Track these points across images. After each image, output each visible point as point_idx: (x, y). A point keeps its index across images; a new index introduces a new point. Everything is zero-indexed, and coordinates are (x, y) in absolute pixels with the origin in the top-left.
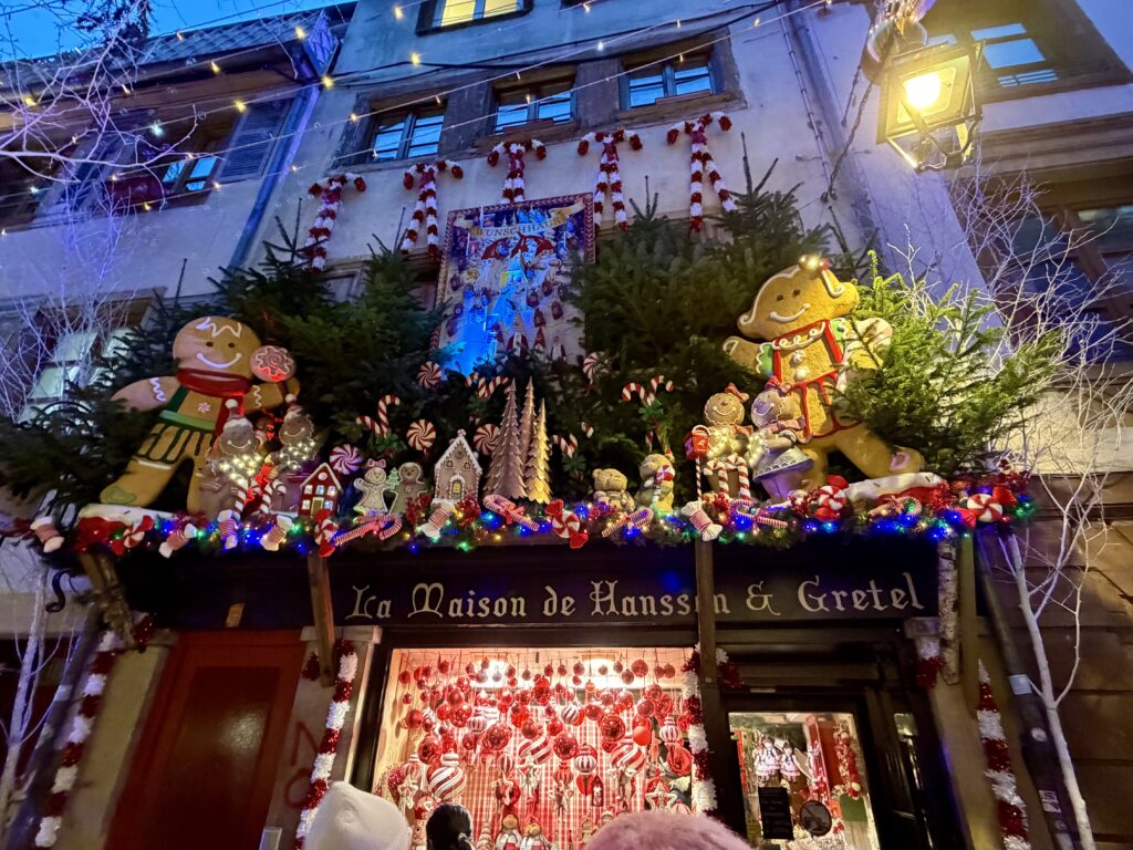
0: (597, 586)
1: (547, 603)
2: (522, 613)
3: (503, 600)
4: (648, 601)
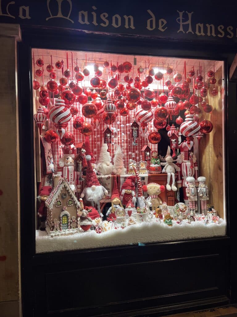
0: (181, 14)
1: (149, 22)
2: (132, 27)
3: (118, 16)
4: (211, 27)
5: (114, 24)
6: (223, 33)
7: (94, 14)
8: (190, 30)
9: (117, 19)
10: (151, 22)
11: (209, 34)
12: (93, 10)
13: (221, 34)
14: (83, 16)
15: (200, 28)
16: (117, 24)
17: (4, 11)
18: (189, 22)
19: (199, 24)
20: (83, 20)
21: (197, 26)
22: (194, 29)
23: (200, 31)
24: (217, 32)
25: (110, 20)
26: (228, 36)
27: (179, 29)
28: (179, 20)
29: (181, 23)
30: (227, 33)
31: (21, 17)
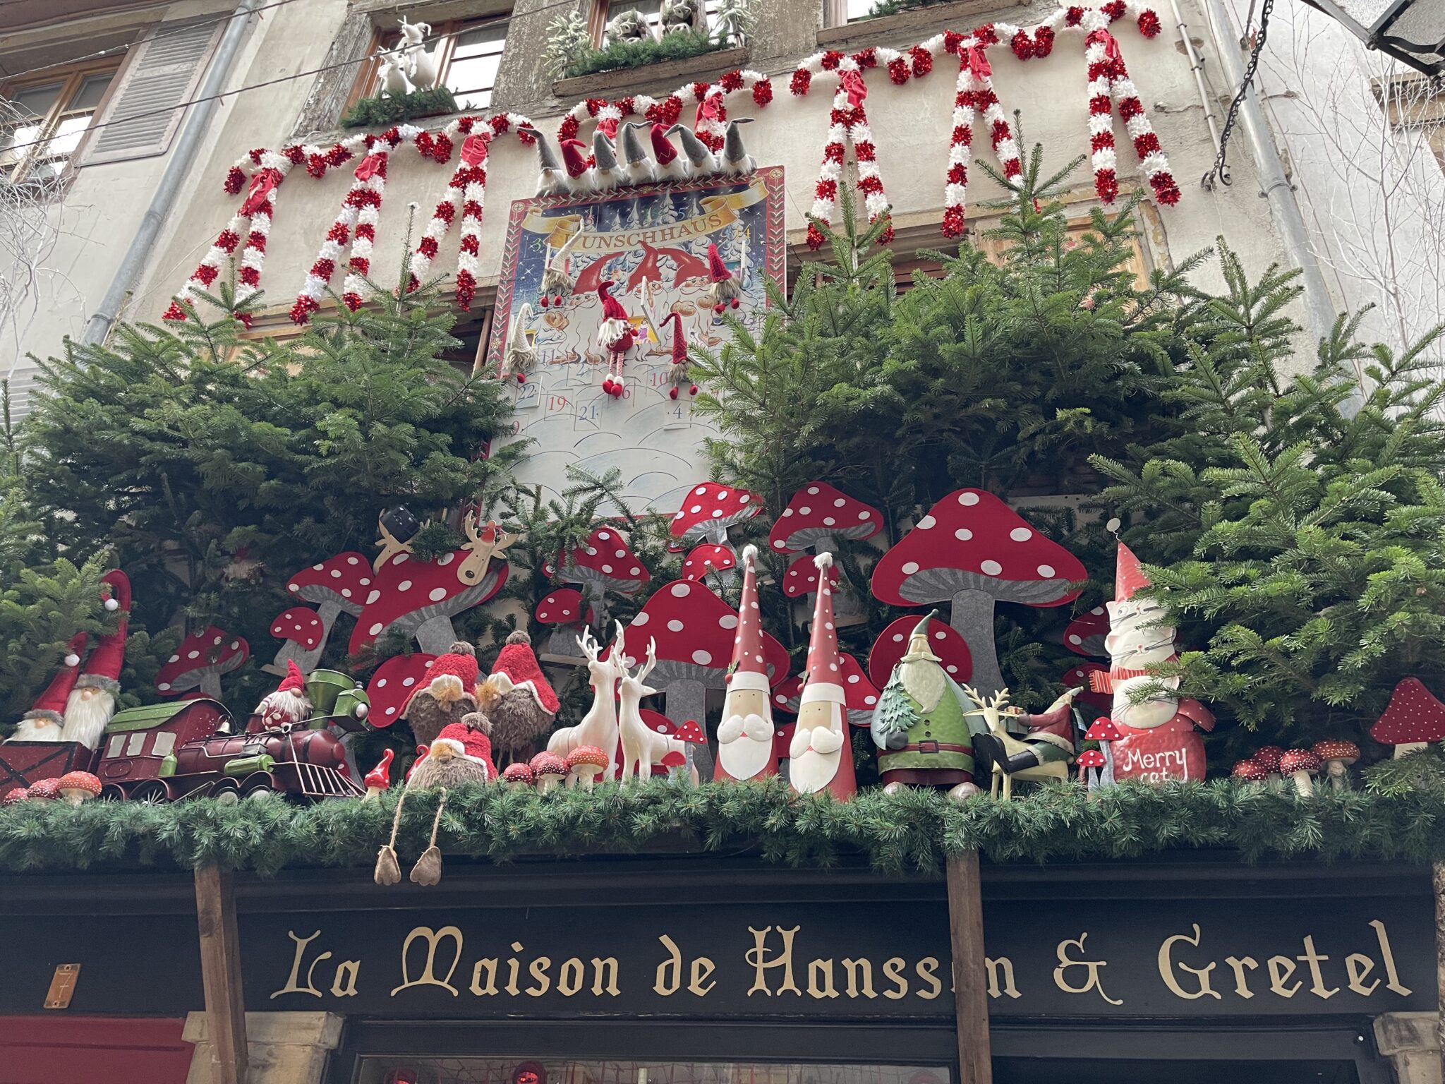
0: (760, 937)
1: (661, 969)
2: (613, 990)
3: (576, 962)
5: (563, 988)
6: (904, 984)
7: (514, 963)
8: (789, 983)
9: (572, 970)
10: (669, 969)
11: (852, 992)
12: (514, 954)
13: (896, 988)
14: (485, 972)
15: (820, 974)
16: (571, 985)
17: (302, 982)
18: (786, 959)
19: (819, 962)
20: (483, 984)
21: (812, 967)
22: (801, 980)
23: (821, 986)
24: (881, 982)
25: (553, 973)
27: (752, 981)
28: (754, 957)
29: (760, 965)
31: (337, 991)
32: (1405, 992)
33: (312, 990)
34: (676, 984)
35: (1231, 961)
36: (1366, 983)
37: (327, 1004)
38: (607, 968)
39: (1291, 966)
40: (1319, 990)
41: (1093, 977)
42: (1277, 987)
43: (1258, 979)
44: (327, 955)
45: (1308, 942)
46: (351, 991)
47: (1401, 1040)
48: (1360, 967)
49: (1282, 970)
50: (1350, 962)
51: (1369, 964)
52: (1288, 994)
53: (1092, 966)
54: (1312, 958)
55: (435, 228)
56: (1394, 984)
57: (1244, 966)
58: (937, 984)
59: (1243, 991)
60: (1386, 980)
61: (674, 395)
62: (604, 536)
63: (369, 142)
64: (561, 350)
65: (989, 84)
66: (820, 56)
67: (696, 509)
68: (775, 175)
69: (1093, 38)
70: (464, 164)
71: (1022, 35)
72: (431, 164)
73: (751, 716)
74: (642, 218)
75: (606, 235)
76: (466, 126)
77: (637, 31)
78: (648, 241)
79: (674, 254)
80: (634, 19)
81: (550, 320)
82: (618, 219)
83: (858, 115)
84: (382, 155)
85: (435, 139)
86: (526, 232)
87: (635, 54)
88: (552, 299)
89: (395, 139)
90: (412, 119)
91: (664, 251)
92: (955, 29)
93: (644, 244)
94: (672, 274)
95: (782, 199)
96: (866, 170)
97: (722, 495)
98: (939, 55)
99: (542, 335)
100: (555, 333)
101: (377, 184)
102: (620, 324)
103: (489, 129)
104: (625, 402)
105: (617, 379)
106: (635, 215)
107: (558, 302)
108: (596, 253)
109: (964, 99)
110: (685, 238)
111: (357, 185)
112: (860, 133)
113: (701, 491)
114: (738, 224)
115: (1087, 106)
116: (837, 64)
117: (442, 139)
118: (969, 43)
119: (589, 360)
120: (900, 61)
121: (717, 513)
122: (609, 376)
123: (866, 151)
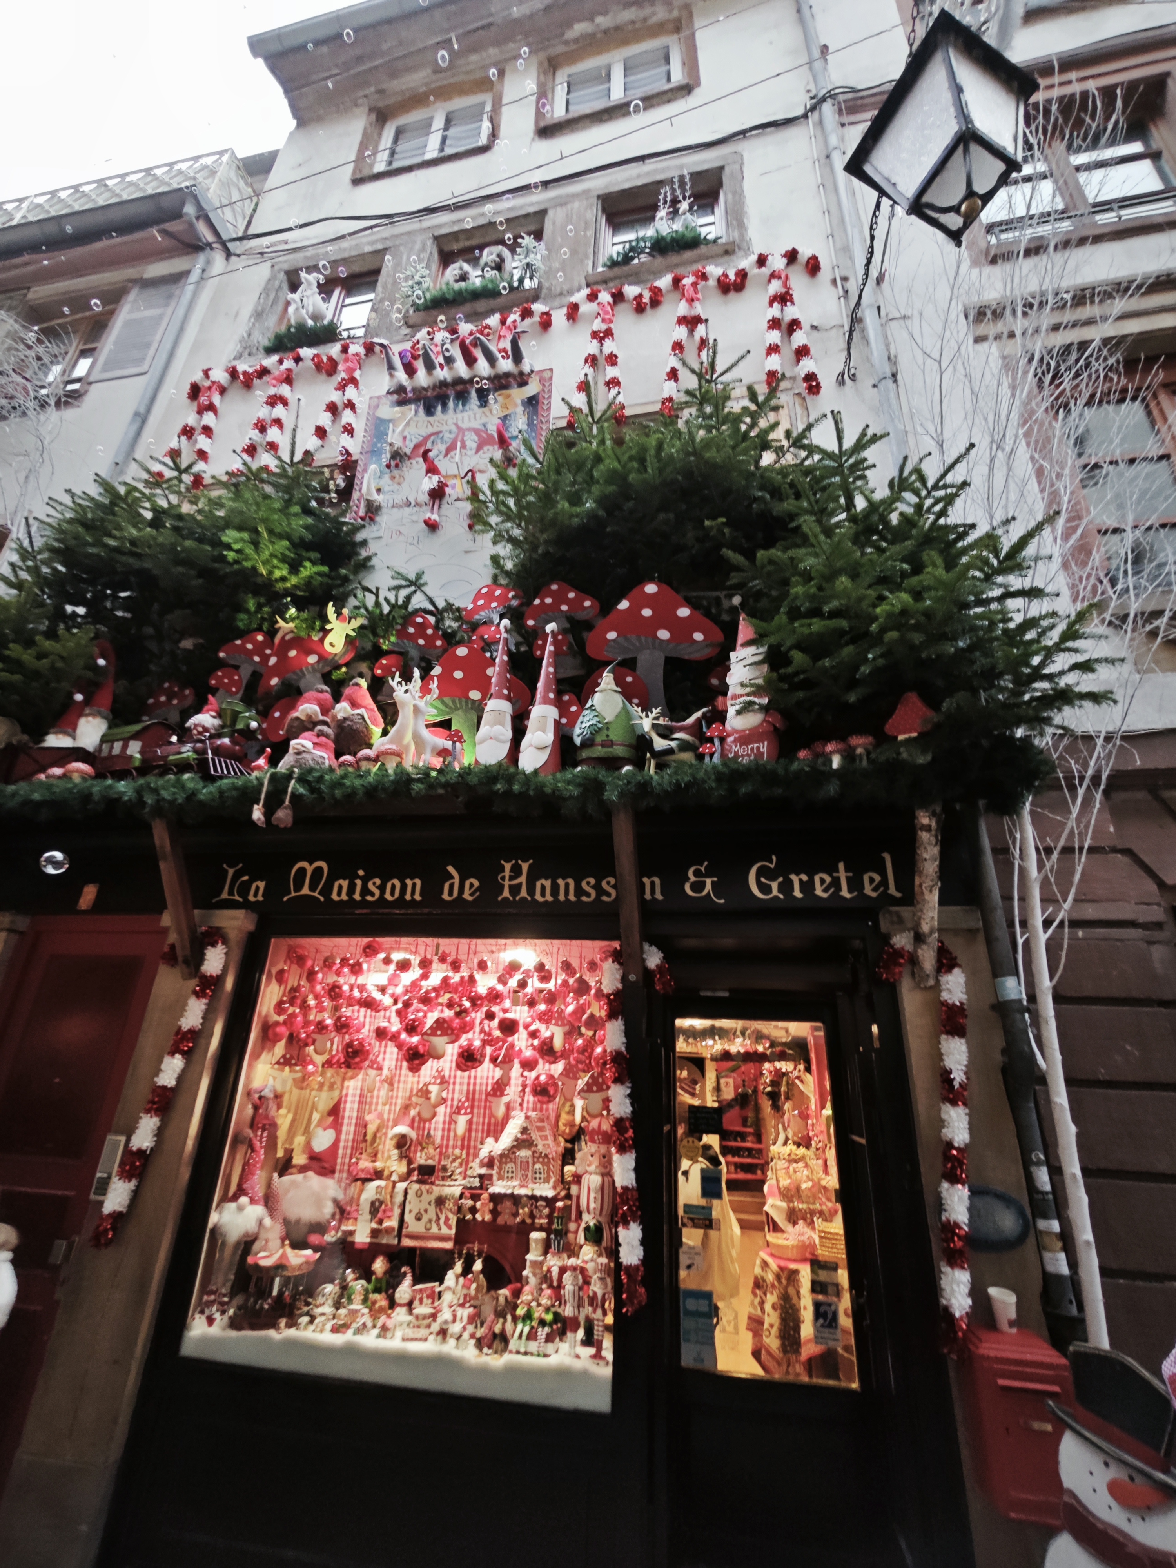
0: (508, 866)
1: (447, 886)
2: (418, 897)
3: (397, 882)
5: (388, 896)
6: (593, 893)
7: (359, 882)
8: (524, 893)
9: (393, 887)
10: (452, 886)
11: (562, 897)
12: (359, 877)
13: (588, 895)
14: (340, 887)
15: (543, 887)
16: (392, 894)
17: (231, 893)
18: (523, 879)
19: (543, 881)
20: (339, 894)
21: (538, 884)
22: (531, 891)
23: (543, 894)
24: (579, 892)
25: (382, 888)
26: (605, 898)
27: (501, 892)
28: (503, 878)
29: (507, 883)
30: (600, 892)
31: (251, 898)
32: (898, 895)
33: (237, 898)
34: (456, 893)
35: (793, 877)
36: (875, 890)
37: (246, 905)
38: (414, 885)
39: (828, 879)
40: (845, 893)
41: (708, 887)
42: (819, 892)
43: (806, 888)
44: (246, 878)
45: (841, 866)
46: (260, 898)
47: (892, 923)
48: (872, 880)
49: (822, 881)
50: (866, 878)
51: (877, 878)
52: (825, 895)
53: (709, 881)
54: (842, 875)
55: (325, 419)
56: (892, 890)
57: (801, 880)
58: (613, 893)
59: (797, 893)
60: (887, 887)
61: (471, 527)
62: (419, 620)
63: (281, 362)
64: (399, 499)
65: (699, 309)
66: (586, 291)
67: (481, 602)
68: (546, 375)
69: (774, 276)
70: (343, 375)
71: (725, 275)
72: (323, 376)
73: (498, 728)
74: (456, 405)
75: (431, 419)
76: (345, 349)
77: (463, 277)
78: (460, 424)
79: (477, 432)
80: (461, 268)
81: (393, 478)
82: (439, 408)
83: (609, 333)
84: (289, 370)
85: (325, 359)
86: (378, 418)
87: (460, 293)
88: (393, 463)
89: (298, 359)
90: (310, 345)
91: (469, 429)
92: (680, 271)
93: (456, 425)
94: (475, 445)
95: (550, 391)
96: (611, 372)
97: (498, 593)
98: (668, 292)
99: (386, 488)
100: (396, 487)
101: (285, 390)
102: (435, 479)
103: (362, 351)
104: (440, 532)
105: (435, 517)
106: (451, 404)
107: (397, 466)
108: (425, 431)
109: (682, 320)
110: (484, 420)
111: (272, 391)
112: (609, 346)
113: (484, 590)
114: (520, 409)
115: (766, 325)
116: (596, 297)
117: (330, 359)
118: (688, 281)
119: (417, 504)
120: (641, 296)
121: (494, 605)
122: (429, 515)
123: (612, 359)
